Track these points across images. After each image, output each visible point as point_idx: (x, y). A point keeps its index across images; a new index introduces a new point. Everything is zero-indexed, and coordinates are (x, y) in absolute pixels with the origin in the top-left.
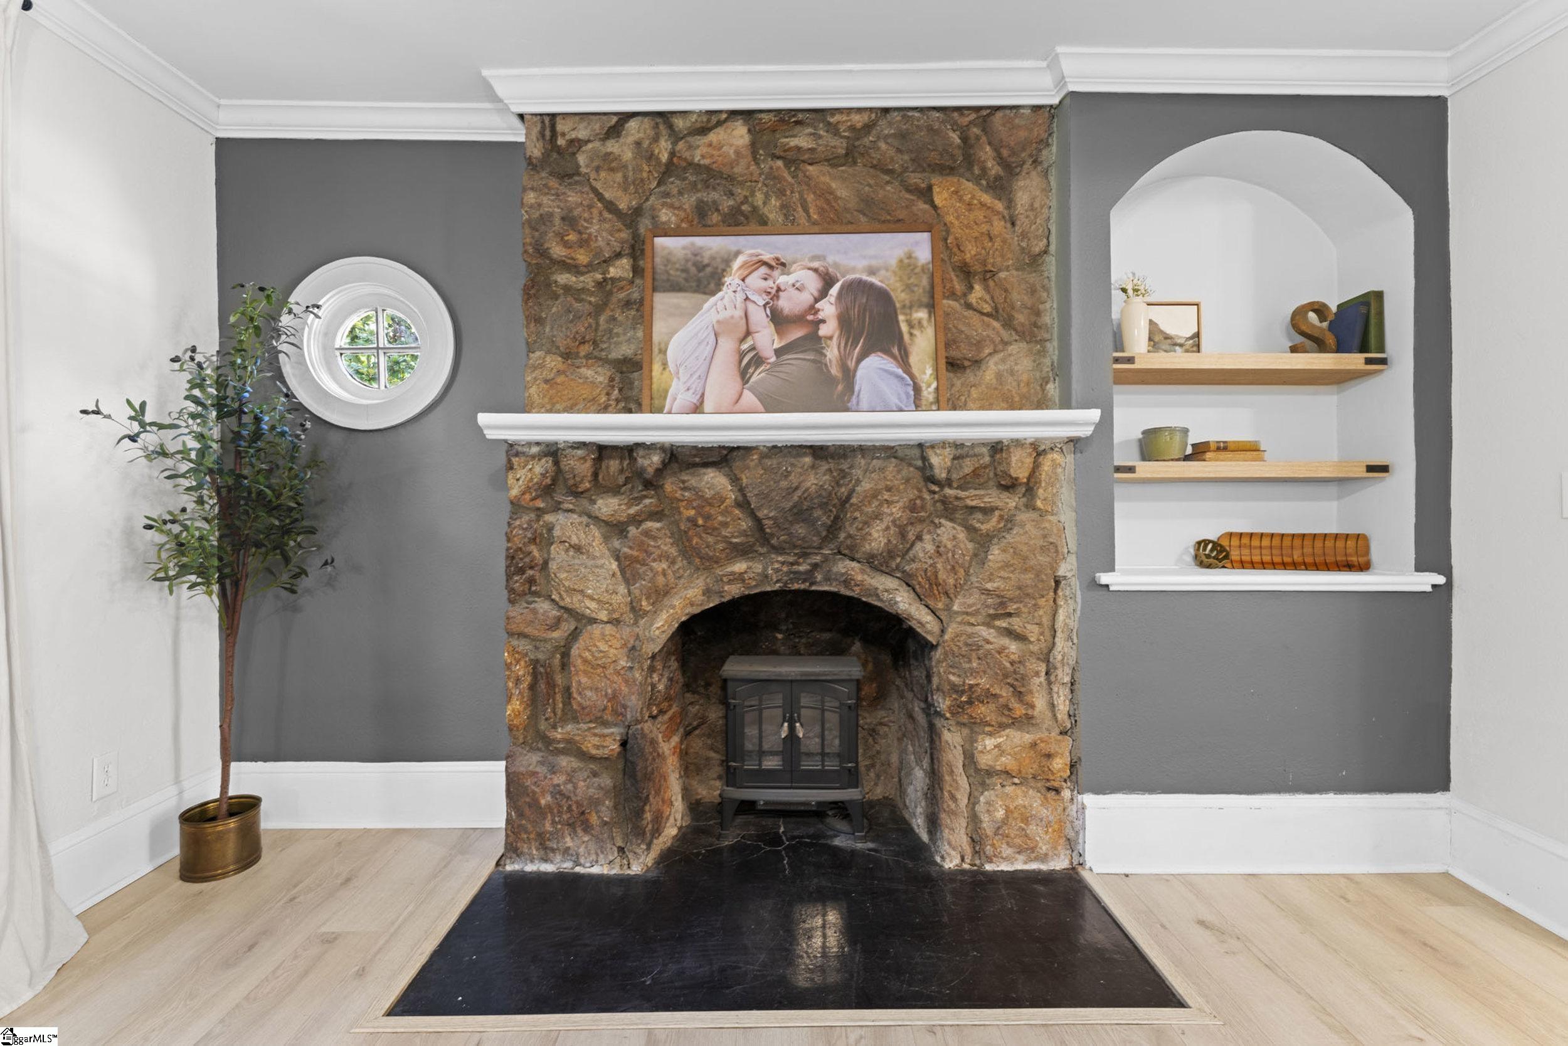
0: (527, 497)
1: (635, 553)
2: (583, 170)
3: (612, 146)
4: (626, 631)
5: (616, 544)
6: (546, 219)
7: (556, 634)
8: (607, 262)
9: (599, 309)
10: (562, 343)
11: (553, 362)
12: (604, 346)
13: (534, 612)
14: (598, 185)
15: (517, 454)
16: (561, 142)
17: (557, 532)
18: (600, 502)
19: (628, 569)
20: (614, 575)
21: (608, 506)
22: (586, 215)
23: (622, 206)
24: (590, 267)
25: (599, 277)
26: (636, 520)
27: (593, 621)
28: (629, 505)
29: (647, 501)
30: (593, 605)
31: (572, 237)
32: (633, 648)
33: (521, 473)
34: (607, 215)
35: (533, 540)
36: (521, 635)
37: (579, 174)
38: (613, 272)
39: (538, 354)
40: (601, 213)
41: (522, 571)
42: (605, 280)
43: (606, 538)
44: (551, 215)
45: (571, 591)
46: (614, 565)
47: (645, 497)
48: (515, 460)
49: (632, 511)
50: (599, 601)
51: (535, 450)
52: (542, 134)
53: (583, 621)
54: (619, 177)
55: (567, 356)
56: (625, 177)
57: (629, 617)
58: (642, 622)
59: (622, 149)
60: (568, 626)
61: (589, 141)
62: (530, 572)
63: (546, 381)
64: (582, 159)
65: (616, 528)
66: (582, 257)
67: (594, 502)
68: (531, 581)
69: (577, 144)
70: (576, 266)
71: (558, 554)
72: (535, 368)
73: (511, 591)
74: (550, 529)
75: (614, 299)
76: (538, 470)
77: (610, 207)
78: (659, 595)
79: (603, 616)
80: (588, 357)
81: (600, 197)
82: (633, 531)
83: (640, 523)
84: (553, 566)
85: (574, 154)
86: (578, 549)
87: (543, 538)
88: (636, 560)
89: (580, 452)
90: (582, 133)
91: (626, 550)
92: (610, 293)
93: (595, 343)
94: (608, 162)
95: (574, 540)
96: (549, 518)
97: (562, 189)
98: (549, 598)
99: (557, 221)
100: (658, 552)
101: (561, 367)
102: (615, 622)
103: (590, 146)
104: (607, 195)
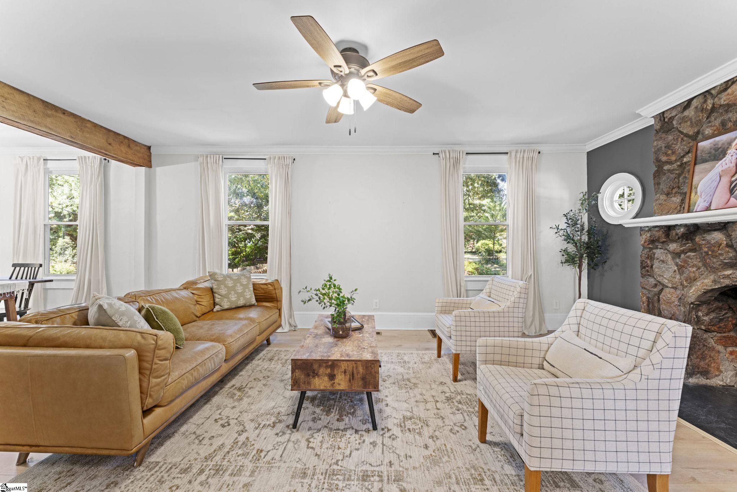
0: (646, 244)
1: (682, 264)
2: (675, 126)
3: (686, 113)
4: (678, 292)
5: (678, 260)
6: (659, 150)
7: (655, 290)
8: (683, 156)
9: (679, 175)
10: (665, 190)
11: (663, 197)
12: (682, 188)
13: (648, 281)
14: (681, 129)
15: (642, 231)
16: (666, 120)
17: (656, 256)
18: (670, 245)
19: (681, 269)
20: (675, 271)
21: (673, 246)
22: (675, 142)
23: (691, 133)
24: (676, 161)
25: (679, 163)
26: (683, 252)
27: (667, 287)
28: (681, 246)
29: (688, 245)
30: (666, 281)
31: (670, 152)
32: (680, 298)
33: (644, 236)
34: (685, 139)
35: (647, 258)
36: (645, 288)
37: (674, 128)
38: (685, 160)
39: (658, 195)
40: (682, 139)
41: (644, 268)
42: (682, 164)
43: (673, 258)
44: (661, 147)
45: (660, 275)
46: (676, 268)
47: (688, 243)
48: (641, 232)
49: (681, 249)
50: (668, 280)
51: (647, 229)
52: (660, 120)
53: (664, 286)
54: (689, 123)
55: (668, 194)
56: (691, 122)
57: (680, 287)
58: (685, 289)
59: (690, 112)
60: (659, 287)
61: (676, 115)
62: (647, 268)
63: (660, 204)
64: (674, 122)
65: (676, 255)
66: (673, 158)
67: (668, 245)
68: (648, 271)
69: (672, 118)
70: (672, 162)
71: (656, 264)
72: (657, 200)
73: (642, 274)
74: (654, 254)
75: (686, 170)
76: (648, 235)
77: (687, 135)
78: (692, 280)
79: (670, 285)
80: (675, 193)
81: (682, 133)
82: (682, 256)
83: (686, 253)
84: (654, 266)
85: (672, 122)
86: (663, 261)
87: (651, 257)
88: (683, 266)
89: (656, 229)
90: (673, 114)
91: (680, 263)
92: (685, 168)
93: (679, 187)
94: (684, 120)
95: (662, 258)
96: (654, 251)
97: (666, 136)
98: (653, 277)
99: (663, 148)
100: (692, 264)
101: (665, 198)
102: (675, 288)
103: (677, 117)
104: (685, 132)
